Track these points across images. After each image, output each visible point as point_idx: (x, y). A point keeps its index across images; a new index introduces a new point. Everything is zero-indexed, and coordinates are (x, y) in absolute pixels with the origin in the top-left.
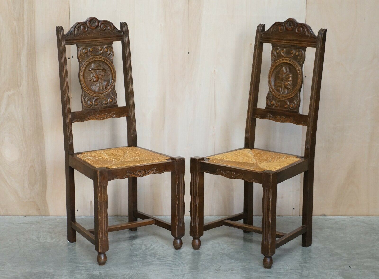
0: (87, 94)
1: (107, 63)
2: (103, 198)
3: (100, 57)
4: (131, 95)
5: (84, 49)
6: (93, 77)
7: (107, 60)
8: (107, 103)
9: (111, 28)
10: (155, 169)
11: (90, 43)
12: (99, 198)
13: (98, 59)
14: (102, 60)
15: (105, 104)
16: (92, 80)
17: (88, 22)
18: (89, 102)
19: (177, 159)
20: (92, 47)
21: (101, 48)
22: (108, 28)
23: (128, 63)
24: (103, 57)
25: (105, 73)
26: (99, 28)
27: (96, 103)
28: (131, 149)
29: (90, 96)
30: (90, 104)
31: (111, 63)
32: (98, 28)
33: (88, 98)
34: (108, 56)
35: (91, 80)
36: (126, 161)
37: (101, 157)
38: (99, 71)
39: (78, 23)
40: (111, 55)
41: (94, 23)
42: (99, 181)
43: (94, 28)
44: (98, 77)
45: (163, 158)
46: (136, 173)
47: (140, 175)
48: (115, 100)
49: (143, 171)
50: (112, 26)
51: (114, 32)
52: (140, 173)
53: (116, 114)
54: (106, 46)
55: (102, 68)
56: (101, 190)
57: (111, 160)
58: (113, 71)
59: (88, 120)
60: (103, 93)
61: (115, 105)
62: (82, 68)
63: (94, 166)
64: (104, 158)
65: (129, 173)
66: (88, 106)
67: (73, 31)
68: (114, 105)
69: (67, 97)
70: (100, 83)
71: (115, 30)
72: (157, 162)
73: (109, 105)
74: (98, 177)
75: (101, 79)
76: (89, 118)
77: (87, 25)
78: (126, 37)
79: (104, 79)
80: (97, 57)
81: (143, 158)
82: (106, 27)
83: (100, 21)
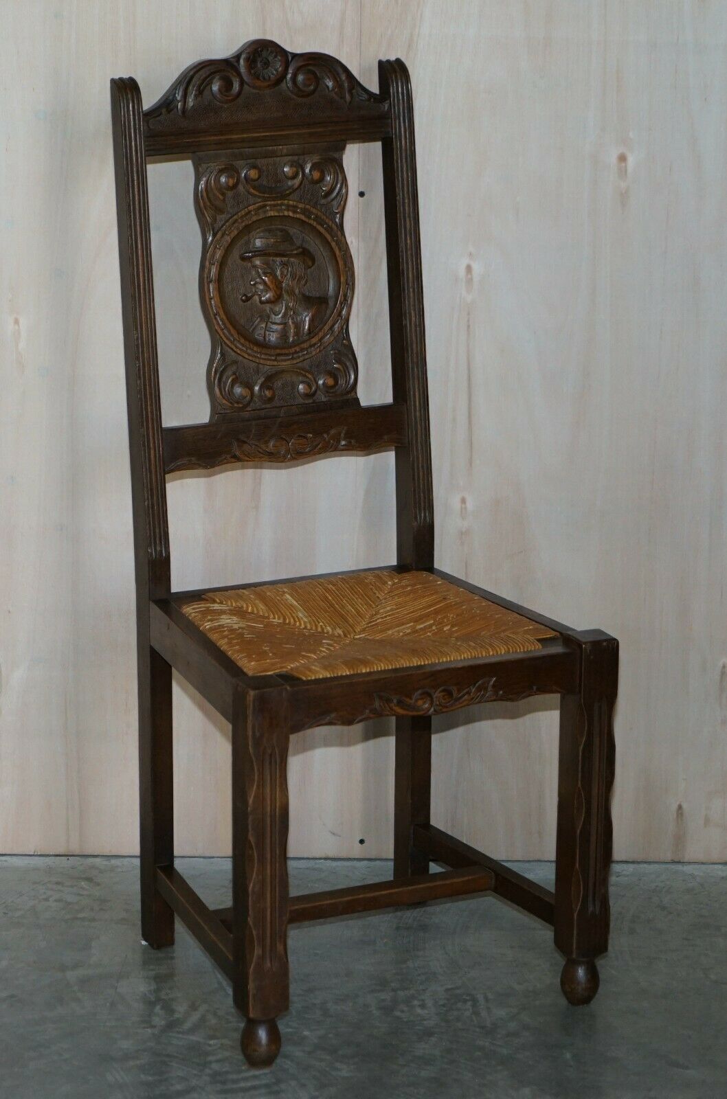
0: (233, 354)
1: (319, 227)
2: (269, 802)
3: (291, 203)
4: (415, 360)
5: (221, 171)
6: (261, 287)
7: (317, 219)
8: (316, 391)
9: (339, 84)
10: (492, 683)
11: (248, 148)
12: (251, 801)
13: (281, 214)
14: (298, 216)
15: (307, 396)
16: (256, 298)
17: (242, 61)
18: (238, 390)
19: (585, 643)
20: (260, 162)
21: (295, 169)
22: (328, 87)
23: (405, 228)
24: (301, 206)
25: (310, 268)
26: (290, 85)
27: (268, 393)
28: (404, 583)
29: (245, 361)
30: (241, 395)
31: (334, 226)
32: (283, 85)
33: (234, 373)
34: (323, 201)
35: (248, 299)
36: (378, 637)
37: (279, 619)
38: (285, 259)
39: (200, 64)
40: (338, 194)
41: (267, 64)
42: (254, 732)
43: (266, 84)
44: (278, 284)
45: (526, 632)
46: (411, 699)
47: (426, 706)
48: (347, 382)
49: (441, 692)
50: (344, 77)
51: (350, 102)
52: (429, 702)
53: (349, 436)
54: (316, 159)
55: (296, 249)
56: (258, 770)
57: (319, 629)
58: (341, 263)
59: (233, 460)
60: (299, 352)
61: (348, 400)
62: (215, 247)
63: (240, 664)
64: (292, 620)
65: (381, 698)
66: (236, 405)
67: (179, 98)
68: (345, 397)
69: (149, 370)
70: (286, 309)
71: (354, 91)
72: (498, 652)
73: (324, 399)
74: (250, 718)
75: (291, 293)
76: (237, 453)
77: (239, 74)
78: (400, 123)
79: (304, 295)
80: (276, 202)
81: (448, 627)
82: (318, 80)
83: (295, 56)
